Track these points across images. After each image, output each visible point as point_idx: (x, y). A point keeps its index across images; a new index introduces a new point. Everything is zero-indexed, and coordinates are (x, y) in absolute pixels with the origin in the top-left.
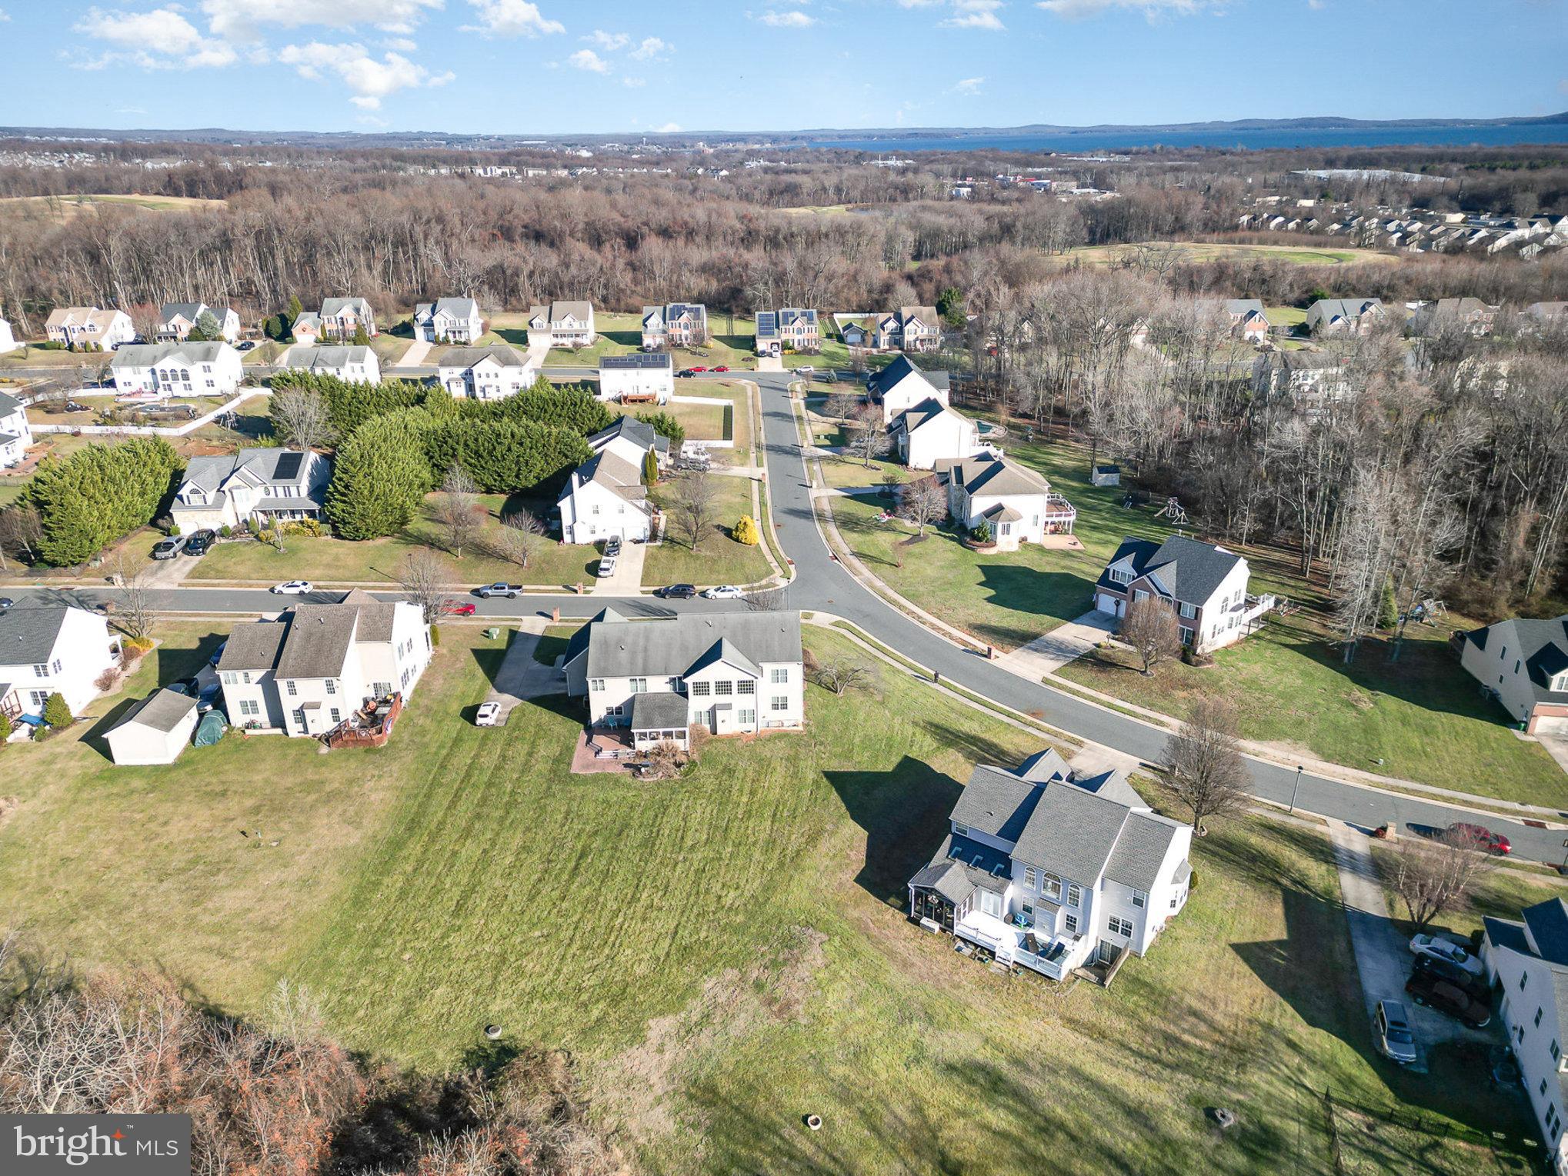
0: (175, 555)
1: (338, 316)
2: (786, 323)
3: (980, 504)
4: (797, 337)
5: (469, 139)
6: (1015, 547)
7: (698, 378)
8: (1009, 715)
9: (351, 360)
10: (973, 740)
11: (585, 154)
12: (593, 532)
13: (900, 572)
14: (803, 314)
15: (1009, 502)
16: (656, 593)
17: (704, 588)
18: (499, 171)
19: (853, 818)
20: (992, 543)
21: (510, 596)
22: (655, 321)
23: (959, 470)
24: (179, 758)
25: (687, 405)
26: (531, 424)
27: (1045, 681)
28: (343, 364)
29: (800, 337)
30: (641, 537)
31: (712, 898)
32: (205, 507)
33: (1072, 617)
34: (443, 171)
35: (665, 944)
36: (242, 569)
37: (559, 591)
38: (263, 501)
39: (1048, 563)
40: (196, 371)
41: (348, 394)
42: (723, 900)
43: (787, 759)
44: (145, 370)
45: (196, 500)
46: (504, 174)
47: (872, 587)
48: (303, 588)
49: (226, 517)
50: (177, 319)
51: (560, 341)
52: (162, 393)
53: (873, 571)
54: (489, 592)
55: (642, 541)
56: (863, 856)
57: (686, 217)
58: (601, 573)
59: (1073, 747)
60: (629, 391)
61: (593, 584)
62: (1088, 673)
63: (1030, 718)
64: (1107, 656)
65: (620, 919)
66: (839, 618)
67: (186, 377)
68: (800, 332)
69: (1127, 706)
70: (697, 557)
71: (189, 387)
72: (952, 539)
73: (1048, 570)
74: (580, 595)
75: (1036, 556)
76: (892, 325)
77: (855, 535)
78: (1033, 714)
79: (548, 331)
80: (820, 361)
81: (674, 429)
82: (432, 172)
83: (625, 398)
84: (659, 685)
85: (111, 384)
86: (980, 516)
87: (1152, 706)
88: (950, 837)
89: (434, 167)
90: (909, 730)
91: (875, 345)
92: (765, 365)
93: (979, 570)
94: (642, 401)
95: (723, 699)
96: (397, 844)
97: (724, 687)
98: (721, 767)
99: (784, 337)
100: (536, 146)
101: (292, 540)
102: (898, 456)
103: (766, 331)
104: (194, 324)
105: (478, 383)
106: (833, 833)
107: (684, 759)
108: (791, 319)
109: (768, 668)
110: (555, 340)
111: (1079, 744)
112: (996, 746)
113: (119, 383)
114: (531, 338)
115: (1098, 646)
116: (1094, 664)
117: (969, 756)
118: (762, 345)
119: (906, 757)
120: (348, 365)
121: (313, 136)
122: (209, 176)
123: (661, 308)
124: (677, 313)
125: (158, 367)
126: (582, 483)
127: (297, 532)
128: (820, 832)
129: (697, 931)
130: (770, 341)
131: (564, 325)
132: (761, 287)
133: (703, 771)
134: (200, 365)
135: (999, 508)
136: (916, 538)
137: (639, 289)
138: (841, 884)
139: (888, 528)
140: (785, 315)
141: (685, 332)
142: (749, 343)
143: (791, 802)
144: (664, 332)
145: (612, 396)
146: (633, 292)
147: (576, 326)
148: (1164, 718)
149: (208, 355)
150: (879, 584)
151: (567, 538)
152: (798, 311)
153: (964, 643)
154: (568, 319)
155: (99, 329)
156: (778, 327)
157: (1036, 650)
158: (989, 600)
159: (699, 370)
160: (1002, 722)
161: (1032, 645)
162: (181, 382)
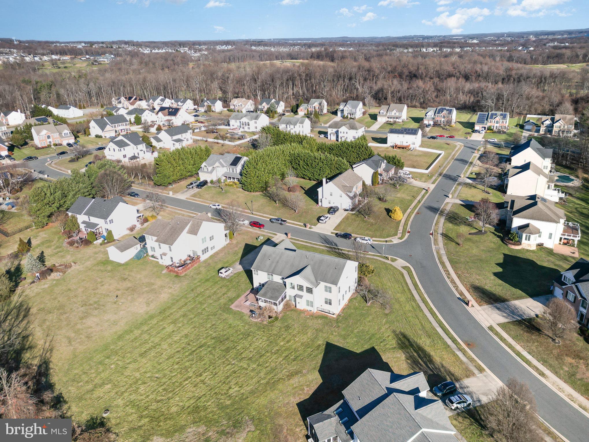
0: (193, 187)
1: (314, 105)
2: (491, 118)
3: (517, 222)
4: (496, 125)
5: (431, 37)
6: (534, 248)
7: (439, 140)
8: (454, 341)
9: (300, 123)
10: (419, 350)
11: (475, 41)
12: (330, 203)
13: (458, 248)
14: (501, 115)
15: (535, 223)
16: (336, 234)
17: (356, 236)
18: (432, 50)
19: (319, 371)
20: (519, 243)
21: (281, 224)
22: (431, 113)
23: (513, 202)
24: (126, 262)
25: (422, 152)
26: (328, 155)
27: (491, 328)
28: (296, 125)
29: (498, 125)
30: (348, 208)
31: (227, 387)
32: (208, 172)
33: (533, 295)
34: (410, 50)
35: (192, 401)
36: (207, 196)
37: (300, 226)
38: (226, 172)
39: (548, 261)
40: (252, 123)
41: (282, 136)
42: (231, 390)
43: (316, 330)
44: (238, 121)
45: (206, 170)
46: (434, 51)
47: (438, 253)
48: (217, 207)
49: (214, 177)
50: (264, 104)
51: (390, 120)
52: (242, 130)
53: (445, 244)
54: (274, 221)
55: (347, 210)
56: (311, 392)
57: (478, 70)
58: (320, 221)
59: (476, 371)
60: (399, 144)
61: (315, 225)
62: (519, 330)
63: (464, 346)
64: (539, 324)
65: (187, 382)
66: (408, 265)
67: (249, 125)
68: (497, 122)
69: (529, 357)
70: (366, 222)
71: (249, 128)
72: (499, 237)
73: (545, 264)
74: (307, 229)
75: (543, 255)
76: (548, 122)
77: (450, 225)
78: (468, 345)
79: (386, 115)
80: (503, 137)
81: (399, 163)
82: (406, 51)
83: (396, 146)
84: (277, 279)
85: (229, 125)
86: (516, 228)
87: (544, 362)
88: (342, 401)
89: (407, 48)
90: (389, 333)
91: (538, 131)
92: (475, 137)
93: (502, 256)
94: (403, 148)
95: (300, 293)
96: (152, 317)
97: (301, 288)
98: (286, 324)
99: (489, 124)
100: (457, 39)
101: (228, 188)
102: (502, 188)
103: (481, 121)
104: (269, 106)
105: (340, 135)
106: (304, 375)
107: (274, 315)
108: (494, 116)
109: (323, 284)
110: (387, 119)
111: (481, 370)
112: (429, 356)
113: (231, 125)
114: (379, 118)
115: (537, 316)
116: (527, 327)
117: (410, 357)
118: (477, 127)
119: (373, 348)
120: (298, 124)
121: (376, 38)
122: (324, 54)
123: (435, 109)
124: (441, 110)
125: (241, 120)
126: (327, 182)
127: (231, 185)
128: (300, 372)
129: (207, 401)
130: (481, 126)
131: (393, 113)
132: (490, 101)
133: (278, 324)
134: (254, 121)
135: (527, 226)
136: (480, 232)
137: (437, 100)
138: (288, 403)
139: (470, 225)
140: (492, 115)
141: (443, 119)
142: (470, 125)
143: (301, 352)
144: (433, 119)
145: (392, 145)
146: (434, 101)
147: (397, 114)
148: (547, 372)
149: (257, 118)
150: (443, 252)
151: (320, 203)
152: (499, 113)
153: (461, 294)
154: (395, 111)
155: (243, 106)
156: (487, 120)
157: (498, 309)
158: (496, 274)
159: (441, 136)
160: (445, 343)
161: (498, 305)
162: (247, 126)
